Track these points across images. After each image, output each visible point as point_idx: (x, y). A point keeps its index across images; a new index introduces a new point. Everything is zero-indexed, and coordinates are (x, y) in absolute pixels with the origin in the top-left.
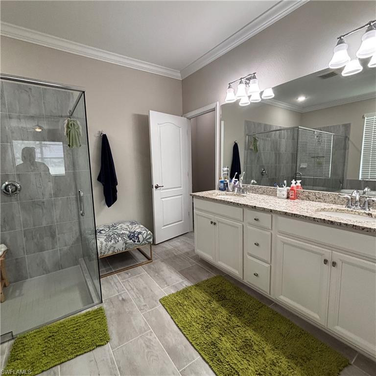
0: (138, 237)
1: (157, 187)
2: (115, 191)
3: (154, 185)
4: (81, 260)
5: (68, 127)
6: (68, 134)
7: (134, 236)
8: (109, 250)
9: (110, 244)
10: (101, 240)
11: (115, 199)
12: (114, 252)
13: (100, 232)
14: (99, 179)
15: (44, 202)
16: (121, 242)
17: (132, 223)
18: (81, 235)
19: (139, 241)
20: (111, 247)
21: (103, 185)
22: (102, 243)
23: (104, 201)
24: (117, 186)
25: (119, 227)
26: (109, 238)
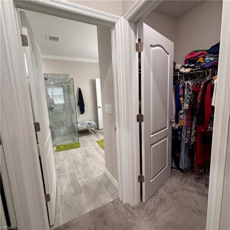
0: (91, 124)
1: (99, 107)
2: (84, 109)
3: (98, 106)
4: (73, 133)
5: (68, 87)
6: (68, 89)
7: (90, 124)
8: (81, 128)
9: (82, 126)
10: (79, 124)
11: (84, 112)
12: (83, 128)
13: (79, 123)
14: (78, 104)
15: (60, 112)
16: (85, 125)
17: (90, 121)
18: (72, 124)
19: (91, 126)
20: (82, 127)
21: (80, 106)
22: (79, 125)
23: (80, 113)
24: (84, 107)
25: (85, 121)
26: (81, 124)
